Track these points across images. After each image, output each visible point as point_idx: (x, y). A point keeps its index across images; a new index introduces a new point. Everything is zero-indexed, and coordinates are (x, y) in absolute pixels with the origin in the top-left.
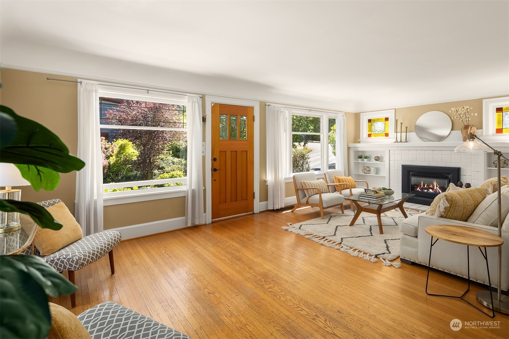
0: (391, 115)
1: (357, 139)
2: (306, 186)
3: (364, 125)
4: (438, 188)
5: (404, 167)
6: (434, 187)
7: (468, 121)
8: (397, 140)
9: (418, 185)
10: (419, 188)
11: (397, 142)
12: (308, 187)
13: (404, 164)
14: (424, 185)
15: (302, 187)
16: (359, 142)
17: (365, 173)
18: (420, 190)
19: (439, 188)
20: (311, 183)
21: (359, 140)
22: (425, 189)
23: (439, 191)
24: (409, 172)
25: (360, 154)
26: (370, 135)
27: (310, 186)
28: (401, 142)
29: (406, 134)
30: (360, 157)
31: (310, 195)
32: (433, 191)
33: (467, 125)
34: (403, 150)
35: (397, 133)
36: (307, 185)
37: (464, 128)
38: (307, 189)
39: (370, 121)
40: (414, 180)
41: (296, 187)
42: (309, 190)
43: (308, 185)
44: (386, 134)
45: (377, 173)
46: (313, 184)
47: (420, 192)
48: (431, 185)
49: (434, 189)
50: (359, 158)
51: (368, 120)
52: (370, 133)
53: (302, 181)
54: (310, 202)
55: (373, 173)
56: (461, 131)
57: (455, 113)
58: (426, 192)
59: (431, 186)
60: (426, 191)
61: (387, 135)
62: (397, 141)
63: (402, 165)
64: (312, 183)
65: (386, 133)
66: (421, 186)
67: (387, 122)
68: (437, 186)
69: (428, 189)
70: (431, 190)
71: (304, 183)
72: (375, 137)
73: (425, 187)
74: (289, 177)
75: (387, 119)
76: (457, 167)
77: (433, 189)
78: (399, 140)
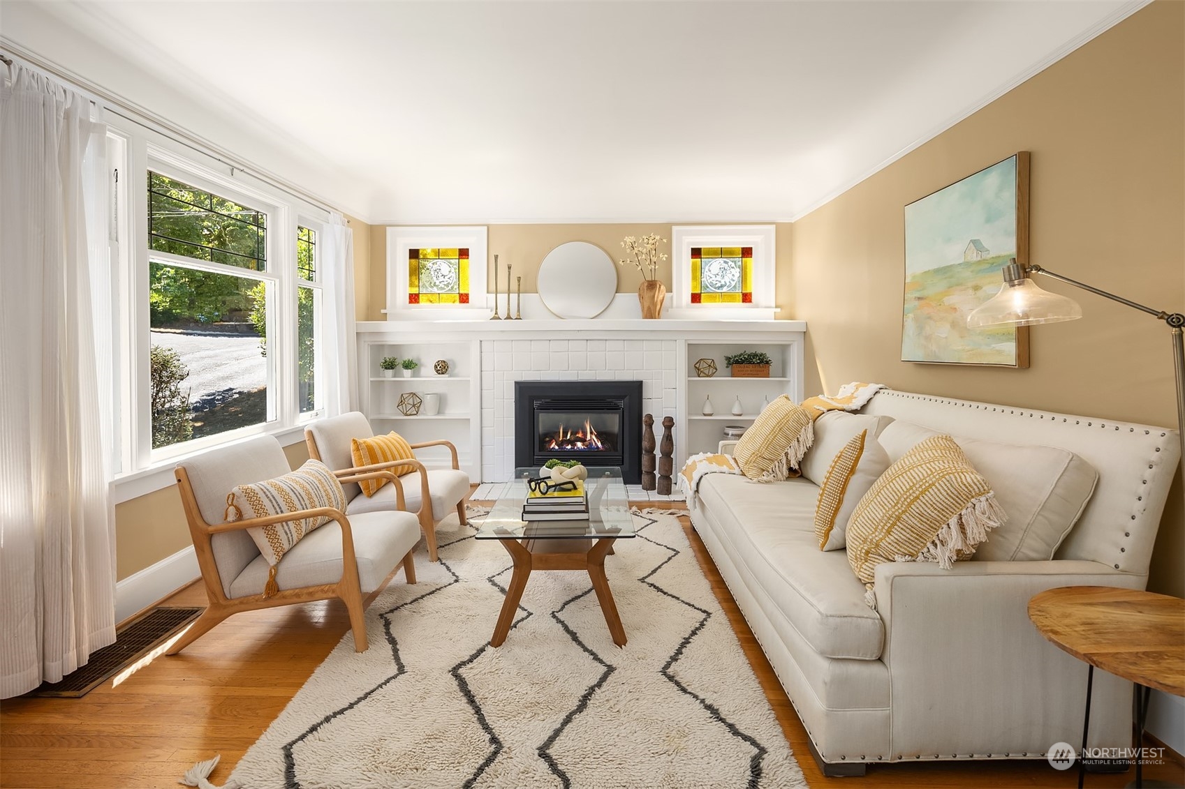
0: (476, 242)
1: (374, 307)
2: (259, 508)
3: (399, 265)
4: (594, 437)
5: (520, 387)
6: (585, 434)
7: (653, 270)
8: (496, 313)
9: (552, 435)
10: (554, 444)
11: (496, 318)
12: (273, 516)
13: (520, 379)
14: (565, 434)
15: (240, 515)
16: (384, 317)
17: (406, 415)
18: (557, 447)
19: (596, 436)
20: (285, 487)
21: (383, 311)
22: (569, 442)
23: (596, 443)
24: (532, 399)
25: (388, 355)
26: (414, 298)
27: (284, 507)
28: (509, 318)
29: (519, 296)
30: (390, 365)
31: (286, 547)
32: (583, 445)
33: (652, 281)
34: (515, 340)
35: (496, 293)
36: (266, 502)
37: (647, 286)
38: (268, 526)
39: (414, 254)
40: (545, 420)
41: (200, 523)
42: (278, 527)
43: (272, 499)
44: (462, 294)
45: (439, 413)
46: (291, 494)
47: (557, 451)
48: (581, 432)
49: (586, 441)
50: (386, 368)
51: (410, 250)
52: (415, 291)
53: (235, 490)
54: (285, 581)
55: (428, 413)
56: (640, 295)
57: (628, 251)
58: (569, 451)
59: (580, 435)
60: (569, 447)
61: (464, 299)
62: (496, 316)
63: (516, 383)
64: (288, 490)
65: (461, 292)
66: (559, 437)
67: (465, 260)
68: (591, 433)
69: (572, 442)
70: (579, 445)
71: (250, 495)
72: (429, 304)
73: (568, 437)
74: (135, 472)
75: (464, 253)
76: (635, 380)
77: (583, 440)
78: (502, 312)
